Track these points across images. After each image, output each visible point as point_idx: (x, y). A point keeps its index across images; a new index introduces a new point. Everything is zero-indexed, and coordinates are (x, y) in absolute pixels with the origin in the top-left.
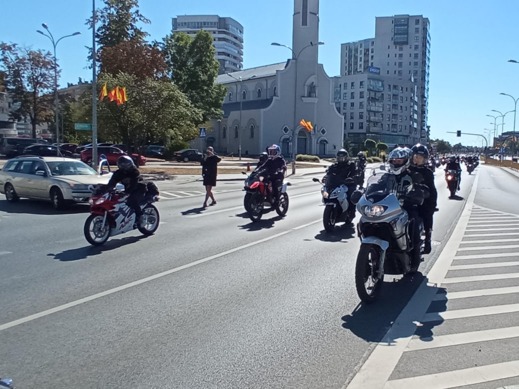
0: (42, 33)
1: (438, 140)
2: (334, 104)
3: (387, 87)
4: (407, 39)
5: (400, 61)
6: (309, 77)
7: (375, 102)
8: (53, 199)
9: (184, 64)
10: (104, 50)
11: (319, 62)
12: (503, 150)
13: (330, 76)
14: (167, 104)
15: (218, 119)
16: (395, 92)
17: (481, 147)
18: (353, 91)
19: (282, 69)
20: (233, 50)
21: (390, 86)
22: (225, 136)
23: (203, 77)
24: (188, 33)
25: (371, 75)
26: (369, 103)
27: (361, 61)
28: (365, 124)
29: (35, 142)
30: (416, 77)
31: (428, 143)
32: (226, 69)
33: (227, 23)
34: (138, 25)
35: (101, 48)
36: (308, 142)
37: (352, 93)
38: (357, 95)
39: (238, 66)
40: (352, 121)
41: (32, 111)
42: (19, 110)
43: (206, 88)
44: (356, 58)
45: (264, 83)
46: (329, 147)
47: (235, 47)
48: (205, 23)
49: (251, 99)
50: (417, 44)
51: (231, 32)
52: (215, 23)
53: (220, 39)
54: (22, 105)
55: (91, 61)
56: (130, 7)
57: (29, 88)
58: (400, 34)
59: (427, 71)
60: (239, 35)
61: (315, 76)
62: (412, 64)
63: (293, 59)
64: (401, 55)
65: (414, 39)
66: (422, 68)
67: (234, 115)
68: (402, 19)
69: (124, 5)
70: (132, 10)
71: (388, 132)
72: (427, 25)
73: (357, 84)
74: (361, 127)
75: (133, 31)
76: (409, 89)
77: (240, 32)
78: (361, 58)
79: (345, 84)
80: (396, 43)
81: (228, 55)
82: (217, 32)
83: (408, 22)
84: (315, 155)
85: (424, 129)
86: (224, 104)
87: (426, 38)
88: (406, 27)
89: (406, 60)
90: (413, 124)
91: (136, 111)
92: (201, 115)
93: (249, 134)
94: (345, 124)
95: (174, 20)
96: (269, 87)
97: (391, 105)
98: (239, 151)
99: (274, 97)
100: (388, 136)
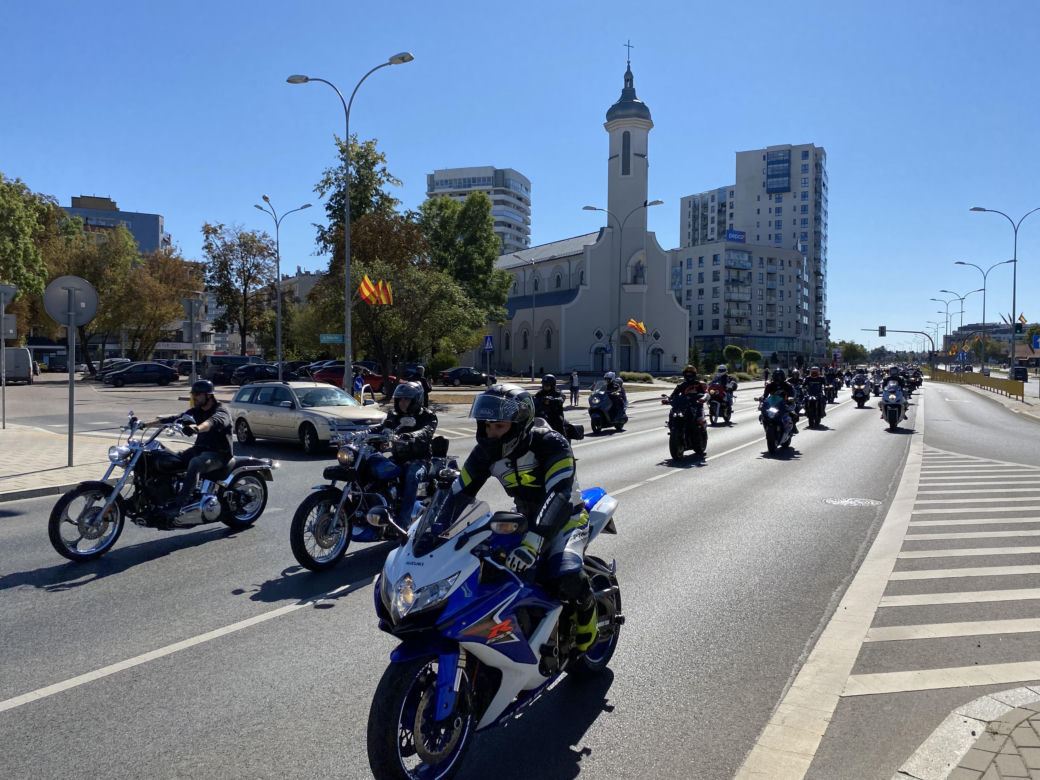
0: (261, 208)
1: (843, 342)
2: (673, 293)
3: (756, 261)
4: (789, 183)
5: (778, 218)
6: (633, 254)
7: (737, 286)
8: (303, 440)
9: (451, 243)
10: (338, 226)
11: (649, 229)
12: (963, 357)
13: (666, 249)
14: (437, 302)
15: (498, 321)
16: (770, 268)
17: (920, 351)
18: (701, 270)
19: (592, 244)
20: (517, 218)
21: (761, 259)
22: (508, 347)
23: (480, 262)
24: (451, 195)
25: (731, 244)
26: (728, 289)
27: (713, 222)
28: (722, 322)
29: (247, 360)
30: (805, 243)
31: (828, 348)
32: (505, 246)
33: (506, 177)
34: (385, 188)
35: (335, 224)
36: (633, 351)
37: (701, 275)
38: (708, 277)
39: (524, 241)
40: (701, 317)
41: (241, 317)
42: (224, 316)
43: (481, 276)
44: (705, 218)
45: (565, 265)
46: (666, 361)
47: (518, 212)
48: (474, 180)
49: (547, 291)
50: (805, 189)
51: (512, 190)
52: (489, 179)
53: (497, 202)
54: (229, 310)
55: (322, 244)
56: (374, 164)
57: (238, 284)
58: (777, 176)
59: (823, 231)
60: (523, 193)
61: (644, 251)
62: (798, 222)
63: (609, 227)
64: (778, 210)
65: (800, 181)
66: (815, 227)
67: (523, 315)
68: (778, 152)
69: (367, 160)
70: (377, 168)
71: (760, 333)
72: (821, 159)
73: (708, 260)
74: (716, 327)
75: (378, 197)
76: (794, 264)
77: (527, 189)
78: (713, 218)
79: (689, 261)
80: (770, 192)
81: (510, 226)
82: (492, 192)
83: (790, 156)
84: (646, 372)
85: (821, 326)
86: (509, 299)
87: (821, 179)
88: (786, 165)
89: (787, 216)
90: (802, 317)
91: (394, 315)
92: (483, 317)
93: (545, 343)
94: (690, 323)
95: (431, 178)
96: (573, 271)
97: (765, 291)
98: (531, 368)
99: (581, 287)
100: (761, 339)
